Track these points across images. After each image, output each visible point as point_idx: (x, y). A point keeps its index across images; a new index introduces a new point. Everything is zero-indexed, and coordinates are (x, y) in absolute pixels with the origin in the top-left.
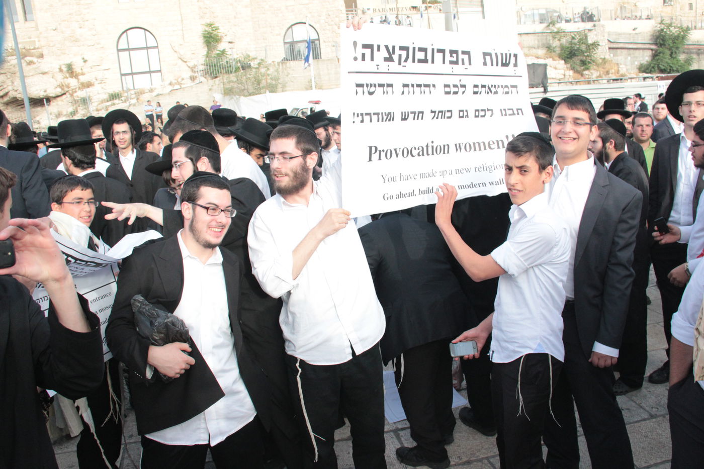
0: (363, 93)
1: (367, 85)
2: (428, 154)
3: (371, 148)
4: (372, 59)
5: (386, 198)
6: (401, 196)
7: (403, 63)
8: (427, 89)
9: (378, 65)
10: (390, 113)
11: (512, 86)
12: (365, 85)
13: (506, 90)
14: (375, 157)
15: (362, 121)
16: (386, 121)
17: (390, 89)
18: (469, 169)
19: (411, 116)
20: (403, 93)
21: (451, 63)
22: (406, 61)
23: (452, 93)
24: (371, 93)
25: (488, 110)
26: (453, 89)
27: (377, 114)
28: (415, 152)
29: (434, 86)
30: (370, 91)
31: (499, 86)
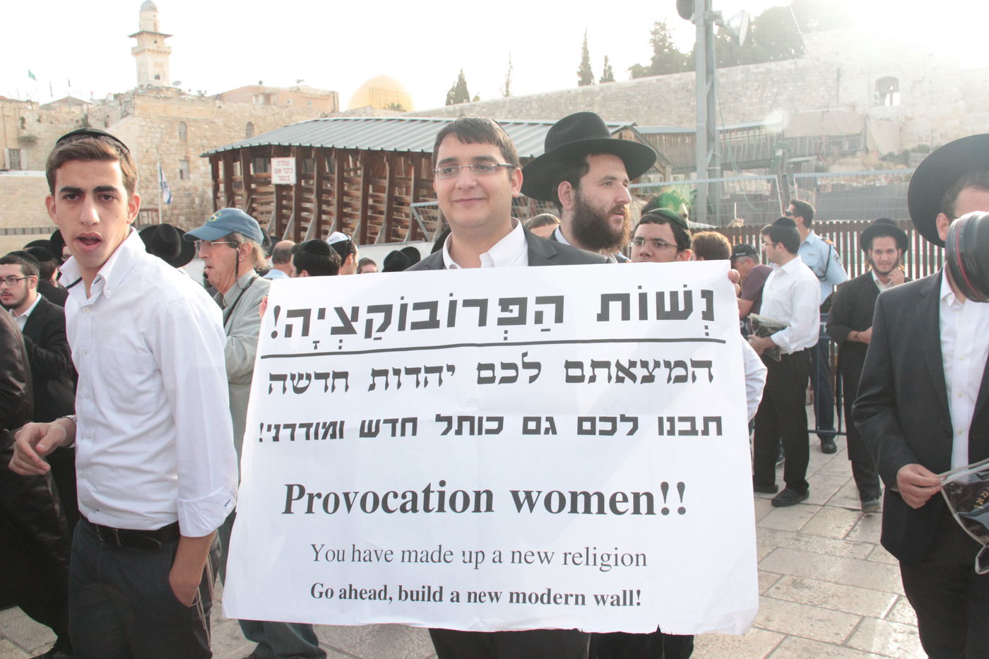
0: (285, 389)
1: (293, 377)
2: (427, 509)
3: (290, 488)
4: (305, 332)
5: (317, 594)
6: (351, 593)
7: (374, 334)
8: (433, 378)
9: (316, 342)
10: (334, 424)
11: (696, 364)
12: (289, 377)
13: (679, 371)
14: (300, 506)
15: (276, 439)
16: (324, 437)
17: (340, 383)
18: (549, 556)
19: (386, 429)
20: (372, 387)
21: (502, 322)
22: (383, 328)
23: (497, 380)
24: (298, 391)
25: (624, 418)
26: (500, 373)
27: (308, 426)
28: (394, 503)
29: (451, 368)
30: (299, 386)
31: (657, 364)
